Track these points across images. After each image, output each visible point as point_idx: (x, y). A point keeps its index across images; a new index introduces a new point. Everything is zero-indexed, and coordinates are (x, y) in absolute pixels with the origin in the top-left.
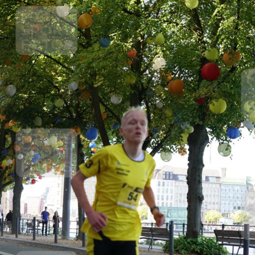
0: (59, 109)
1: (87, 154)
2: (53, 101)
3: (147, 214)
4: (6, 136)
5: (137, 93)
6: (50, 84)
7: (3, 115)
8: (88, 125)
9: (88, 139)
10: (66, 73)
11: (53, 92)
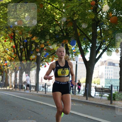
0: (57, 31)
1: (71, 53)
2: (54, 27)
3: (100, 82)
4: (32, 45)
5: (95, 23)
6: (53, 19)
7: (31, 34)
8: (71, 39)
9: (71, 45)
10: (61, 14)
11: (54, 23)
